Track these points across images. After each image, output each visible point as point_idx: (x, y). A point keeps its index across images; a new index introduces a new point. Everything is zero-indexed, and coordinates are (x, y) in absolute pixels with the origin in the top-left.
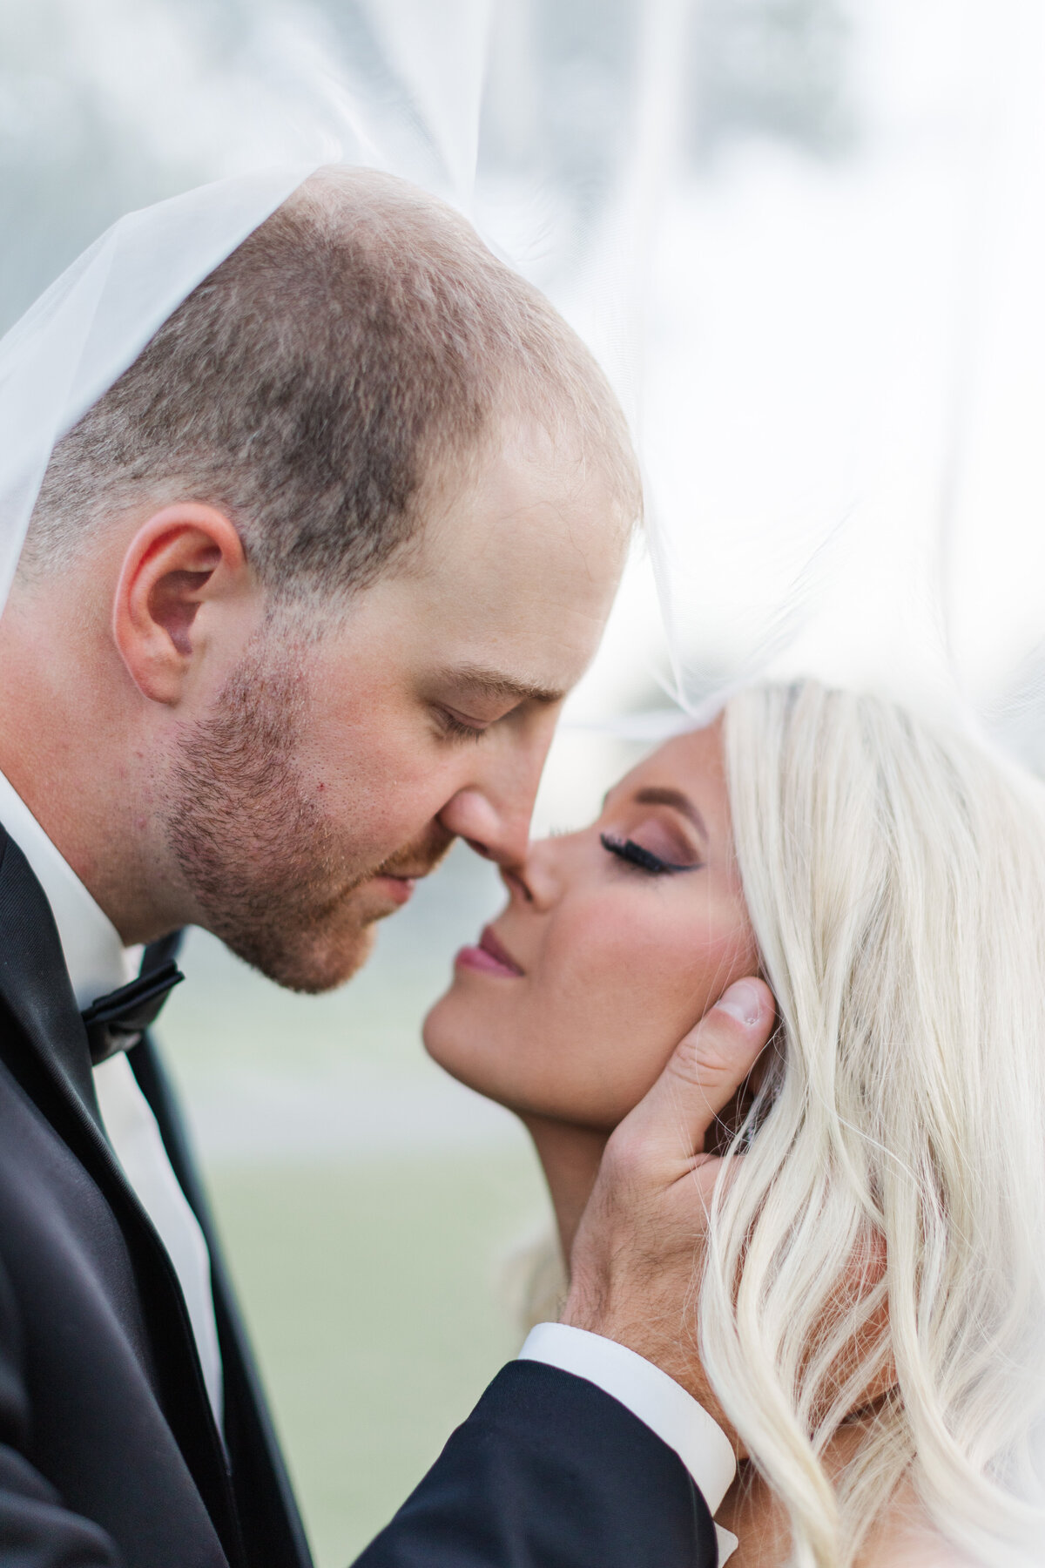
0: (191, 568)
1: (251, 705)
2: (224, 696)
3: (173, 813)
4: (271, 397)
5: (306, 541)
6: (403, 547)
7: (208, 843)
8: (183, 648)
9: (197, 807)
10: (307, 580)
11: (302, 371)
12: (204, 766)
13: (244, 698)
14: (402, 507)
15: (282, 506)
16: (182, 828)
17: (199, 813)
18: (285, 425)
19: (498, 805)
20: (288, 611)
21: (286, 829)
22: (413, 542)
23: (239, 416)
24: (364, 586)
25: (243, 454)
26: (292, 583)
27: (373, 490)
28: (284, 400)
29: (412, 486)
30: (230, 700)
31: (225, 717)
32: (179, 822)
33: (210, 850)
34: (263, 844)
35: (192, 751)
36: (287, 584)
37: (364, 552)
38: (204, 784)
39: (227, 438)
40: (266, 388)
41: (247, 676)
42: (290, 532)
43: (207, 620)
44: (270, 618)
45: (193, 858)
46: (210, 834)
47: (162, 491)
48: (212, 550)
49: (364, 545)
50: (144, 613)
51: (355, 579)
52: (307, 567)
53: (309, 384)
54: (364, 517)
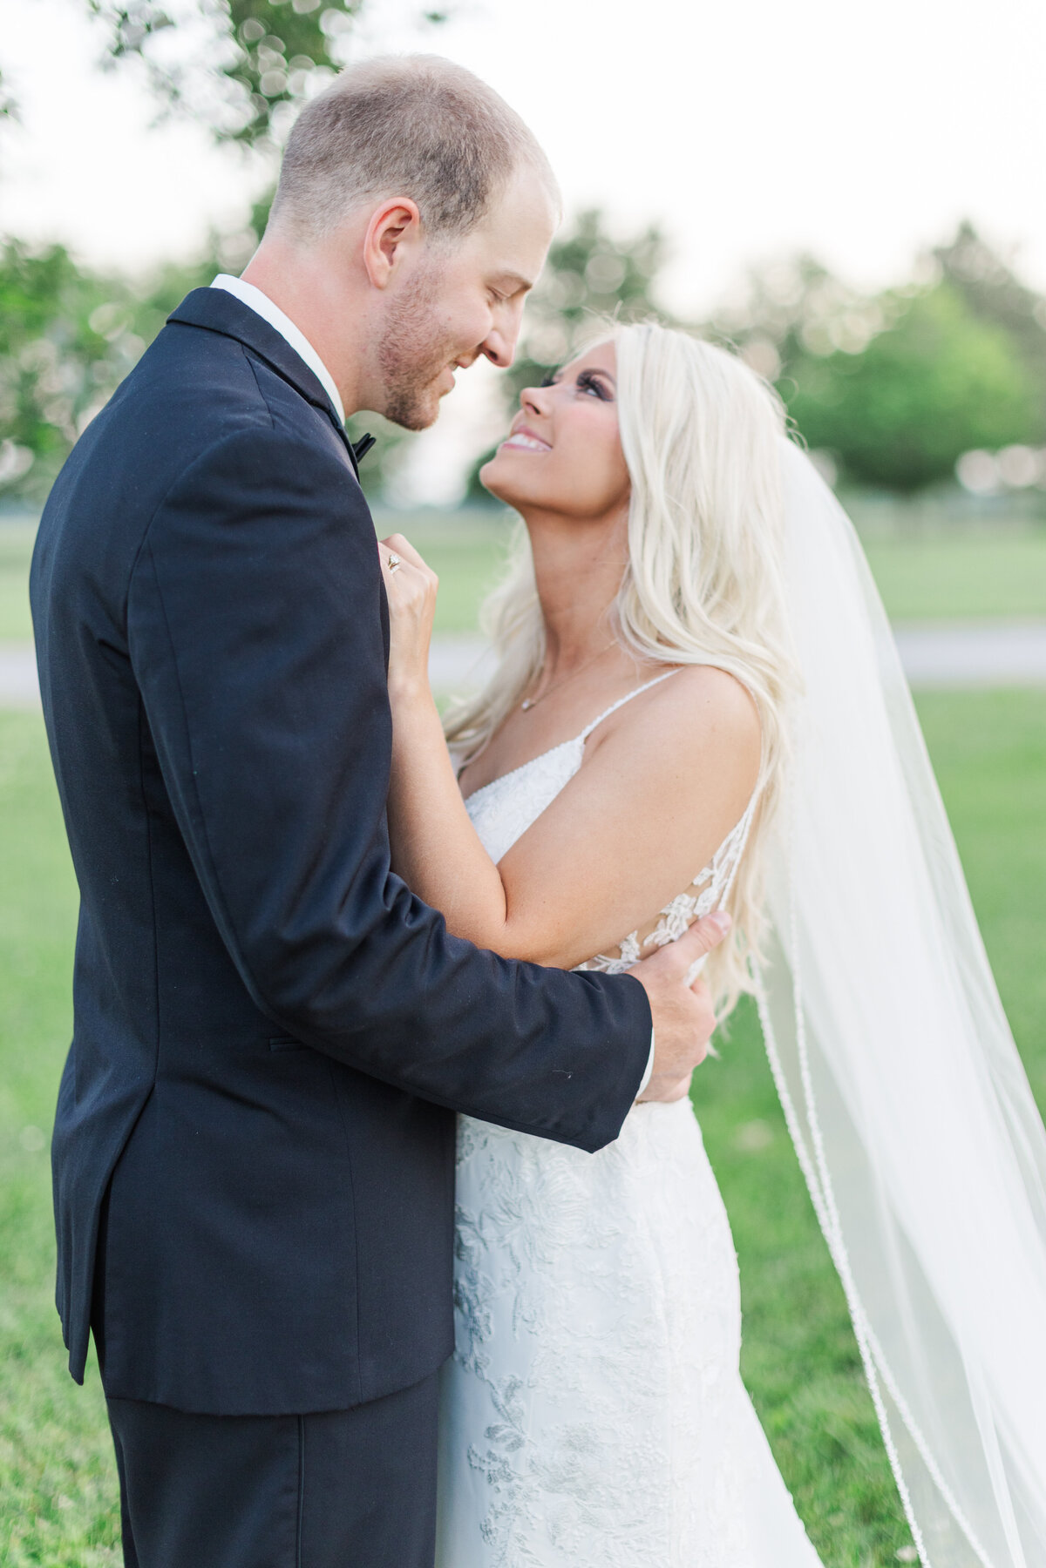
0: (397, 226)
1: (419, 286)
2: (408, 283)
3: (380, 339)
4: (428, 156)
5: (444, 216)
6: (483, 218)
7: (395, 350)
8: (391, 261)
9: (392, 335)
10: (444, 232)
11: (442, 144)
12: (396, 315)
13: (417, 283)
14: (483, 200)
15: (435, 199)
16: (384, 346)
17: (393, 337)
18: (434, 167)
19: (504, 338)
20: (437, 244)
21: (433, 339)
22: (486, 216)
23: (414, 163)
24: (467, 235)
25: (417, 178)
26: (438, 233)
27: (471, 194)
28: (433, 157)
29: (486, 192)
30: (411, 284)
31: (407, 292)
32: (383, 343)
33: (397, 354)
34: (421, 347)
35: (391, 308)
36: (436, 233)
37: (467, 221)
38: (396, 323)
39: (409, 173)
40: (426, 152)
41: (419, 273)
42: (439, 211)
43: (401, 250)
44: (429, 247)
45: (388, 359)
46: (397, 346)
47: (379, 197)
48: (408, 217)
49: (467, 216)
50: (378, 245)
51: (464, 232)
52: (444, 226)
53: (445, 150)
54: (467, 206)
